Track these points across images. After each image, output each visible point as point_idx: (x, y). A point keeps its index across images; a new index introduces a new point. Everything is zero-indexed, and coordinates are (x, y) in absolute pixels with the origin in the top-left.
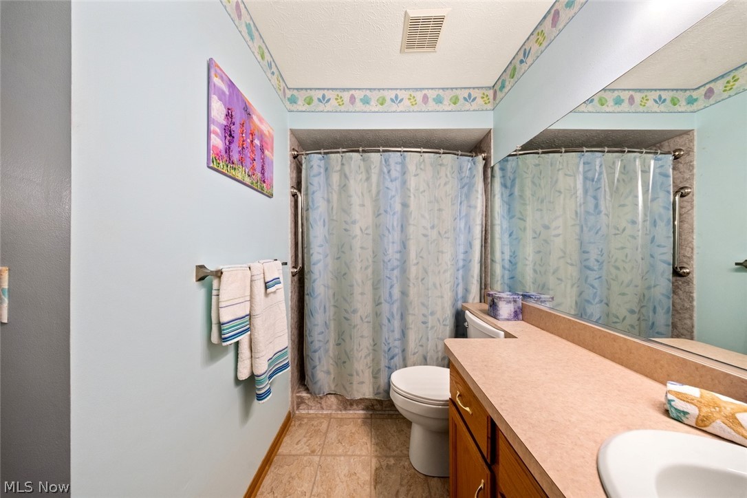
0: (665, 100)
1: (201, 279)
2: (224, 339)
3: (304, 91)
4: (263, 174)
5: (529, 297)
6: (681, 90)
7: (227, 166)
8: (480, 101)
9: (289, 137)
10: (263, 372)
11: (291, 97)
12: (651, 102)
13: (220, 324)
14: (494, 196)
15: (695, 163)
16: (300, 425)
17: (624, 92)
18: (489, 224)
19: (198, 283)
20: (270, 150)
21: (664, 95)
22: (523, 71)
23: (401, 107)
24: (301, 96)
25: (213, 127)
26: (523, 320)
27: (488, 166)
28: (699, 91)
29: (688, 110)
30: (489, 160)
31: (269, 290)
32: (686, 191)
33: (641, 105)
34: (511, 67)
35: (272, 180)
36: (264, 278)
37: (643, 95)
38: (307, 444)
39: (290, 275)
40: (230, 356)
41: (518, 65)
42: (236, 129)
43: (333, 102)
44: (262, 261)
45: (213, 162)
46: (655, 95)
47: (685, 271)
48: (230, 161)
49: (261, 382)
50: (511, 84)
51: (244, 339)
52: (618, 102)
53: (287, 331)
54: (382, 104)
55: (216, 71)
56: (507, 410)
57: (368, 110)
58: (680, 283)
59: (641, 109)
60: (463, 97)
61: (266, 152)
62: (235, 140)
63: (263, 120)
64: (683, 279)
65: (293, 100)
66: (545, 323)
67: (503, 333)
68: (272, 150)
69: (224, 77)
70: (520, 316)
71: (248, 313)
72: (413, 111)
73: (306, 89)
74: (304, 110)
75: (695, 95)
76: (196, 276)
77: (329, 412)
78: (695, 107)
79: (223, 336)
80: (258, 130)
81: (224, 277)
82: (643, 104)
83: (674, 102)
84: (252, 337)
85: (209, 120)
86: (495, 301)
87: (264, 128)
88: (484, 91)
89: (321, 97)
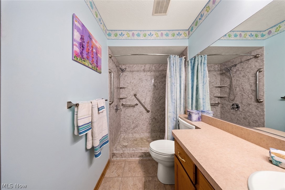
0: (253, 35)
1: (69, 108)
2: (80, 133)
3: (114, 31)
4: (97, 64)
5: (204, 112)
6: (259, 31)
7: (81, 60)
8: (183, 35)
9: (108, 50)
10: (97, 145)
11: (109, 33)
12: (248, 36)
13: (78, 127)
14: (189, 72)
15: (264, 59)
16: (113, 165)
17: (238, 32)
18: (187, 83)
19: (68, 109)
20: (100, 54)
21: (253, 33)
22: (200, 23)
23: (153, 38)
24: (113, 33)
25: (74, 43)
26: (202, 121)
27: (186, 61)
28: (265, 32)
29: (262, 39)
30: (187, 58)
31: (100, 111)
32: (261, 70)
33: (244, 37)
34: (196, 21)
35: (101, 66)
36: (98, 106)
37: (245, 33)
38: (116, 172)
39: (109, 105)
40: (84, 139)
41: (198, 21)
42: (85, 44)
43: (126, 36)
44: (96, 100)
45: (75, 58)
46: (249, 33)
47: (261, 101)
48: (82, 57)
49: (96, 150)
50: (196, 28)
51: (89, 132)
52: (236, 36)
53: (107, 127)
54: (145, 36)
55: (76, 19)
56: (203, 163)
57: (139, 39)
58: (259, 105)
59: (244, 38)
60: (176, 33)
61: (98, 55)
62: (85, 49)
63: (97, 41)
64: (260, 104)
65: (109, 35)
66: (211, 123)
67: (194, 127)
68: (101, 54)
69: (79, 22)
70: (201, 120)
71: (91, 121)
72: (157, 39)
73: (115, 30)
74: (114, 39)
75: (264, 33)
76: (67, 106)
77: (125, 159)
78: (264, 38)
79: (79, 132)
80: (95, 46)
81: (80, 107)
82: (245, 37)
83: (256, 36)
84: (93, 131)
85: (73, 40)
86: (191, 114)
87: (97, 45)
88: (185, 31)
89: (120, 34)
